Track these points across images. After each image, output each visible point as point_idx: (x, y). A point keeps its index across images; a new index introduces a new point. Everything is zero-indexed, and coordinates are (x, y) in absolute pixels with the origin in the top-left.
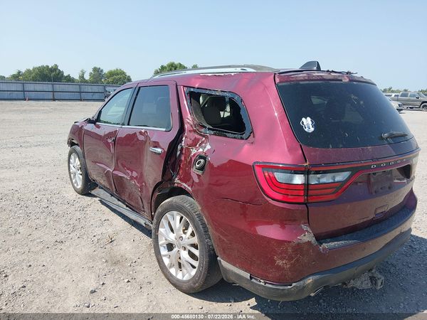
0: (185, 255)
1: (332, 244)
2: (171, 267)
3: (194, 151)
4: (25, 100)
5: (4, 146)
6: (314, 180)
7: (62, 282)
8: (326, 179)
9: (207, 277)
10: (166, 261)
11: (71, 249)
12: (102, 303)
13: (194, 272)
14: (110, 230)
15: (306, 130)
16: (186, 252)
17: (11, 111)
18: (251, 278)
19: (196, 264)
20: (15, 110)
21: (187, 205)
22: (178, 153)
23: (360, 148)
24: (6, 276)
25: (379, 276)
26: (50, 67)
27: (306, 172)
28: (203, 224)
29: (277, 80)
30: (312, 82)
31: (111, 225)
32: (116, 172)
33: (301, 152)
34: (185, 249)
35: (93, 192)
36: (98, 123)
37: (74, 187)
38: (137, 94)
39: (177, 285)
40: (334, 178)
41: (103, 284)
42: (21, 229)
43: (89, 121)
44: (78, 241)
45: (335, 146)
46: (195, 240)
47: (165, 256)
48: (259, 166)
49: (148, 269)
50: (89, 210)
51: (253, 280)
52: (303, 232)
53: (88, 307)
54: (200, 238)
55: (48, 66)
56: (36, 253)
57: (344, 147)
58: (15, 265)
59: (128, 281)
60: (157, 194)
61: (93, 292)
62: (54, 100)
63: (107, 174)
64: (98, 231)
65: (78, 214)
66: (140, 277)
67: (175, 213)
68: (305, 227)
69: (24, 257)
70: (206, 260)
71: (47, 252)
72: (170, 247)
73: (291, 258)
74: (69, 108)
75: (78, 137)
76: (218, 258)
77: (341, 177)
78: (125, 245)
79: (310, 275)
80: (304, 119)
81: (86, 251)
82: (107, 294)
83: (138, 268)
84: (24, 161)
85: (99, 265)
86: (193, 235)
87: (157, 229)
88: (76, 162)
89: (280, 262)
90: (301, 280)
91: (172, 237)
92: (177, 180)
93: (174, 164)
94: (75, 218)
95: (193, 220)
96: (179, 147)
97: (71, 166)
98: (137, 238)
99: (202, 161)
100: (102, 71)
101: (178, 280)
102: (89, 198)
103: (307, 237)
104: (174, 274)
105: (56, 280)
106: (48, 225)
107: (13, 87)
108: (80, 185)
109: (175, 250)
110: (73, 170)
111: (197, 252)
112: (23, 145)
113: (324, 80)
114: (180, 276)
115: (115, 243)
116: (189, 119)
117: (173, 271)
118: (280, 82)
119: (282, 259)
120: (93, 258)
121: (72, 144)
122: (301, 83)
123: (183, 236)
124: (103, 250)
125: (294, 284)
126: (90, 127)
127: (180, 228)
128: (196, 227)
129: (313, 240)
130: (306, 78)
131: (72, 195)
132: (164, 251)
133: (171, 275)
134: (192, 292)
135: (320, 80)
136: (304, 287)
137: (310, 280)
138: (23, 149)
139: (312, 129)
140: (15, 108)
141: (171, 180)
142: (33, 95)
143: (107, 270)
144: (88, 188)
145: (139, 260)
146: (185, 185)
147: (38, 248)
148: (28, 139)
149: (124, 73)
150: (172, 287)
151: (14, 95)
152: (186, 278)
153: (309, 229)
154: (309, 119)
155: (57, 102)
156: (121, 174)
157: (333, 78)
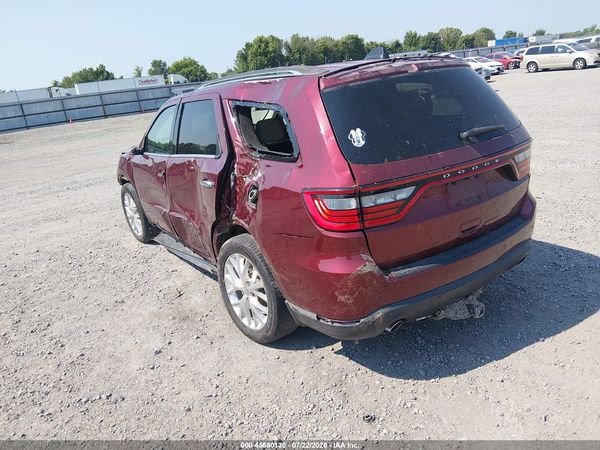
0: (254, 301)
1: (403, 272)
2: (242, 317)
3: (247, 180)
4: (68, 121)
5: (47, 191)
6: (368, 202)
7: (124, 345)
8: (384, 199)
9: (279, 323)
10: (237, 310)
11: (134, 309)
12: (168, 363)
13: (265, 320)
14: (179, 283)
15: (355, 144)
16: (256, 299)
17: (51, 141)
18: (318, 319)
19: (265, 310)
20: (57, 139)
21: (247, 245)
22: (232, 184)
23: (426, 157)
24: (62, 346)
25: (477, 303)
26: (95, 69)
27: (358, 195)
28: (266, 265)
29: (322, 86)
30: (365, 82)
31: (180, 276)
32: (172, 213)
33: (349, 172)
34: (253, 295)
35: (155, 239)
36: (145, 153)
37: (134, 234)
38: (182, 113)
39: (251, 335)
40: (396, 196)
41: (170, 343)
42: (75, 293)
43: (136, 152)
44: (141, 299)
45: (393, 159)
46: (261, 284)
47: (235, 305)
48: (308, 193)
49: (221, 323)
50: (153, 262)
51: (321, 321)
52: (363, 262)
53: (153, 368)
54: (265, 281)
55: (92, 69)
56: (95, 317)
57: (405, 158)
58: (71, 333)
59: (198, 338)
60: (216, 235)
61: (158, 353)
62: (106, 116)
63: (164, 215)
64: (165, 285)
65: (141, 268)
66: (211, 333)
67: (237, 255)
68: (365, 257)
69: (81, 323)
70: (274, 304)
71: (107, 315)
72: (239, 294)
73: (352, 293)
74: (127, 125)
75: (127, 173)
76: (286, 301)
77: (403, 194)
78: (195, 297)
79: (378, 309)
80: (352, 132)
81: (150, 309)
82: (174, 353)
83: (209, 322)
84: (74, 208)
85: (166, 323)
86: (258, 278)
87: (223, 276)
88: (131, 204)
89: (342, 298)
90: (369, 315)
91: (239, 284)
92: (234, 217)
93: (229, 198)
94: (137, 273)
95: (255, 261)
96: (232, 177)
97: (127, 208)
98: (210, 288)
99: (255, 191)
100: (165, 64)
101: (252, 331)
102: (154, 247)
103: (369, 267)
104: (247, 324)
105: (117, 344)
106: (107, 283)
107: (50, 107)
108: (140, 233)
109: (245, 296)
110: (130, 213)
111: (264, 297)
112: (70, 186)
113: (381, 75)
114: (253, 327)
115: (183, 297)
116: (238, 140)
117: (245, 321)
118: (325, 88)
119: (343, 294)
120: (158, 316)
121: (123, 182)
122: (351, 85)
123: (250, 280)
124: (170, 305)
125: (362, 320)
126: (138, 159)
127: (244, 272)
128: (259, 269)
129: (375, 269)
130: (357, 78)
131: (133, 244)
132: (233, 300)
133: (244, 326)
134: (267, 342)
135: (376, 77)
136: (374, 322)
137: (379, 314)
138: (72, 192)
139: (363, 143)
140: (57, 136)
141: (229, 217)
142: (77, 114)
143: (174, 328)
144: (150, 234)
145: (211, 314)
146: (242, 222)
147: (96, 312)
148: (77, 178)
149: (195, 63)
150: (247, 339)
151: (53, 117)
152: (260, 327)
153: (370, 258)
154: (358, 130)
155: (110, 119)
156: (178, 215)
157: (393, 71)
